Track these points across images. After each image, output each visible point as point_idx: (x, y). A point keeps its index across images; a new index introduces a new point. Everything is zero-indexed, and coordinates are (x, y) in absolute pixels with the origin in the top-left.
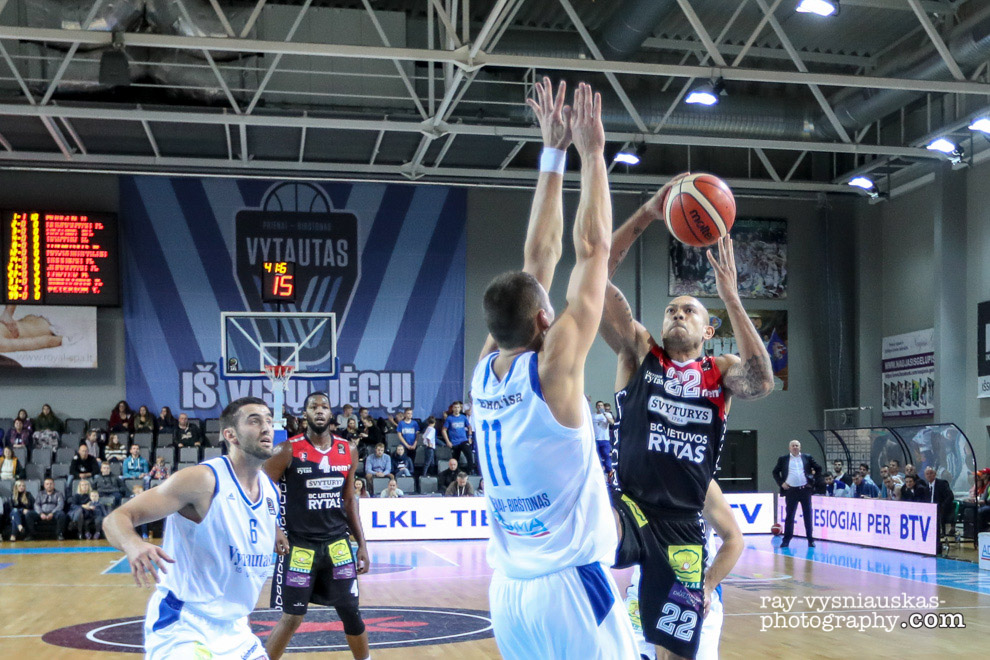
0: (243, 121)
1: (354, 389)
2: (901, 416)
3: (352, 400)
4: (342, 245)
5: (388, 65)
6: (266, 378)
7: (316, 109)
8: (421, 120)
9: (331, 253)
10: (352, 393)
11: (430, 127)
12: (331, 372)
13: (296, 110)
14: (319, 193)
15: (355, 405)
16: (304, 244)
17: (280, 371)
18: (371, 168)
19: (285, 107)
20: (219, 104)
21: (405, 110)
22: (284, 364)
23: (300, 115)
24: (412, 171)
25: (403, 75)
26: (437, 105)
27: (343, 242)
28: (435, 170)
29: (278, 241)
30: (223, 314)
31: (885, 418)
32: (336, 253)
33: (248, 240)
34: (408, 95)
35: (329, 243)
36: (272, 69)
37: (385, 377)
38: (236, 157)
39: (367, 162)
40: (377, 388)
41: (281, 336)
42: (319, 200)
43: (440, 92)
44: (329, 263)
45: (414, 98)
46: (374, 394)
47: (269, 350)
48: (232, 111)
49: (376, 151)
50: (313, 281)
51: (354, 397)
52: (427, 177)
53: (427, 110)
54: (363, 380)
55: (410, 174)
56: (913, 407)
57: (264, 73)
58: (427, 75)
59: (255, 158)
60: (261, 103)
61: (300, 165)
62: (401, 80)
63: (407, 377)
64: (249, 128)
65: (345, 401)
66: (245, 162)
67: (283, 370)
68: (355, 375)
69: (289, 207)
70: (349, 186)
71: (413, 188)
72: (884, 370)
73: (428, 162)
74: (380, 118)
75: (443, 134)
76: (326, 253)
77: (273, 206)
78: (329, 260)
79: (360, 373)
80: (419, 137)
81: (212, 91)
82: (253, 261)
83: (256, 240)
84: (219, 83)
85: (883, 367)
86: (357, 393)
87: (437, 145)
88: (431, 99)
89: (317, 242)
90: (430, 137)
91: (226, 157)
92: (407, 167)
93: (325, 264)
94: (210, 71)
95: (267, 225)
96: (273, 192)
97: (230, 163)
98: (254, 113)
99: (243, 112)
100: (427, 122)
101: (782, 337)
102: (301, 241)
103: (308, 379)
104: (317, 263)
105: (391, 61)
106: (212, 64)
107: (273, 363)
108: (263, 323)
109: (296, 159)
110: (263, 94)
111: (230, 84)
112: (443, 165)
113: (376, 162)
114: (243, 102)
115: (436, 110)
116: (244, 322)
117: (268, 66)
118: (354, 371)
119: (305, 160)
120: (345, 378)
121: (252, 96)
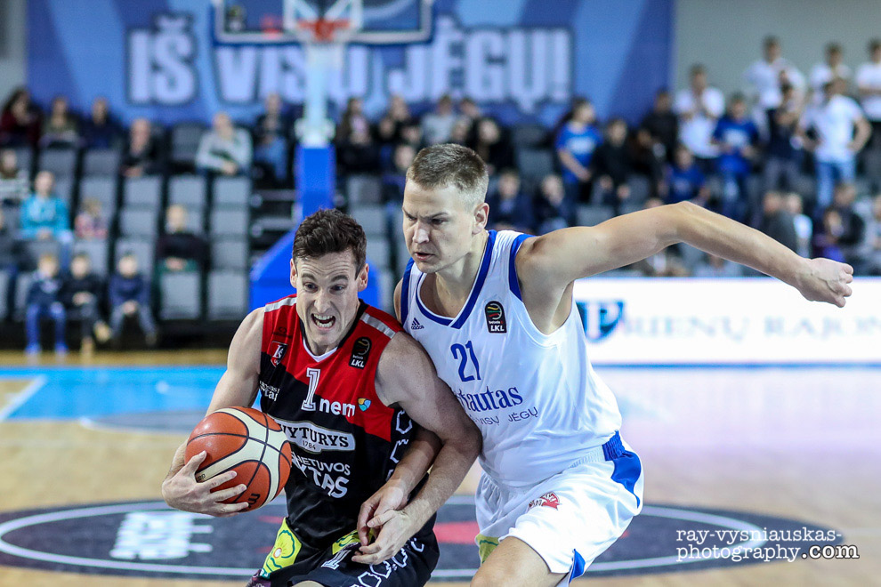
1: (457, 63)
3: (453, 85)
10: (452, 72)
12: (419, 28)
15: (456, 94)
17: (324, 30)
22: (331, 15)
37: (516, 39)
40: (502, 61)
51: (457, 77)
54: (475, 45)
63: (562, 40)
67: (332, 27)
68: (458, 36)
79: (468, 31)
86: (462, 71)
107: (310, 16)
118: (458, 26)
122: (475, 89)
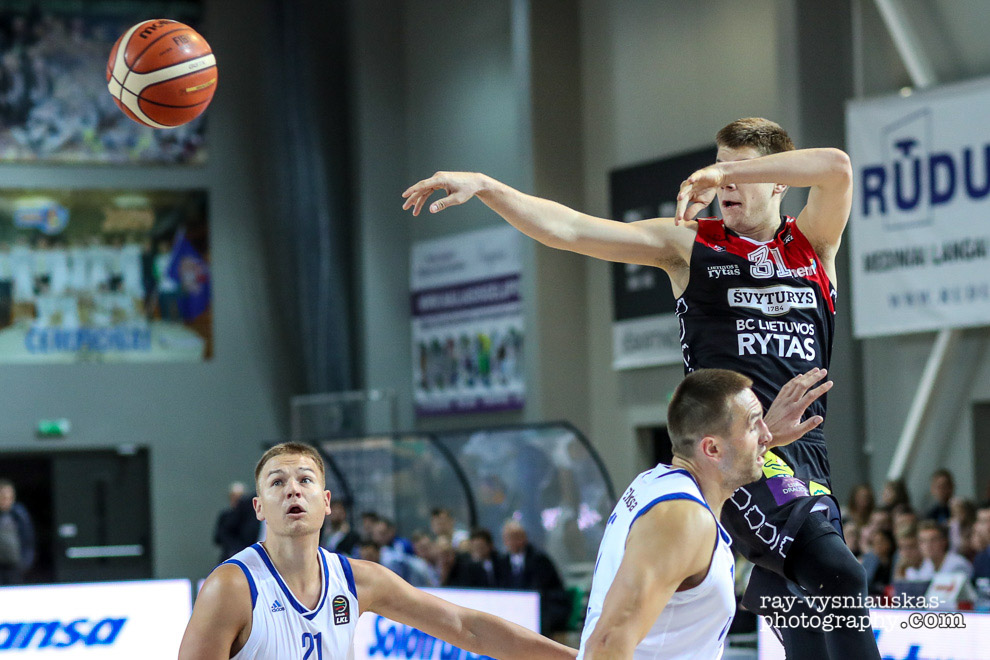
2: (455, 410)
31: (422, 413)
56: (479, 391)
72: (416, 312)
85: (414, 305)
101: (199, 245)
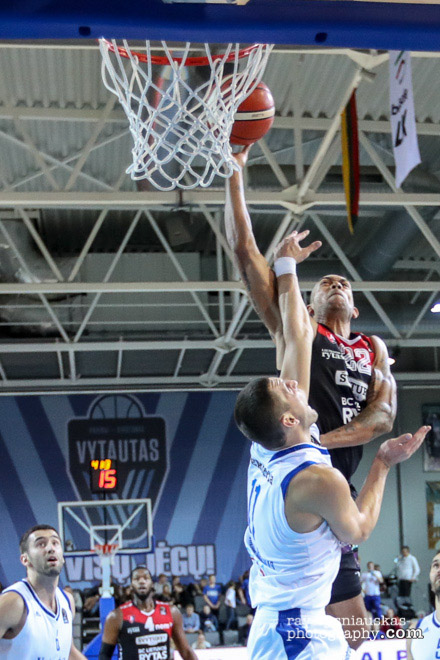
0: (72, 348)
1: (167, 560)
3: (166, 570)
4: (154, 444)
5: (187, 296)
6: (96, 555)
7: (130, 334)
8: (214, 338)
9: (145, 451)
10: (165, 565)
11: (222, 344)
12: (147, 547)
13: (113, 337)
14: (134, 402)
15: (168, 574)
16: (123, 443)
17: (107, 549)
18: (176, 379)
19: (105, 335)
20: (53, 335)
21: (201, 331)
22: (110, 543)
23: (117, 340)
24: (209, 381)
25: (198, 304)
26: (227, 326)
27: (154, 442)
28: (228, 379)
29: (102, 443)
30: (60, 505)
32: (149, 451)
33: (78, 444)
34: (203, 318)
35: (143, 442)
36: (94, 304)
37: (192, 550)
38: (67, 377)
39: (172, 375)
40: (186, 559)
41: (107, 521)
42: (134, 407)
43: (229, 315)
44: (144, 459)
45: (209, 321)
46: (184, 564)
47: (98, 532)
48: (62, 340)
49: (179, 365)
50: (132, 474)
51: (167, 567)
52: (221, 385)
53: (218, 329)
54: (174, 553)
55: (207, 382)
57: (87, 309)
58: (217, 301)
59: (83, 377)
60: (86, 332)
61: (118, 381)
62: (197, 308)
63: (210, 549)
64: (77, 354)
65: (160, 571)
66: (74, 380)
67: (110, 548)
68: (167, 550)
69: (110, 415)
70: (158, 394)
71: (209, 394)
73: (221, 372)
74: (182, 339)
75: (233, 349)
76: (141, 451)
77: (97, 415)
78: (143, 456)
79: (171, 547)
80: (213, 352)
81: (47, 325)
82: (82, 459)
83: (84, 443)
84: (52, 319)
86: (169, 564)
87: (228, 358)
88: (222, 321)
89: (134, 442)
90: (222, 352)
91: (58, 377)
92: (203, 377)
93: (140, 459)
94: (45, 309)
95: (93, 430)
96: (97, 404)
97: (62, 382)
98: (80, 341)
99: (72, 340)
100: (219, 340)
102: (120, 442)
103: (130, 555)
104: (134, 459)
105: (189, 293)
106: (46, 304)
107: (101, 542)
108: (92, 510)
109: (114, 376)
110: (87, 325)
111: (61, 320)
112: (233, 374)
113: (180, 375)
114: (71, 333)
115: (227, 329)
116: (77, 510)
117: (90, 302)
118: (167, 545)
119: (122, 376)
120: (159, 552)
121: (78, 327)
122: (175, 571)
